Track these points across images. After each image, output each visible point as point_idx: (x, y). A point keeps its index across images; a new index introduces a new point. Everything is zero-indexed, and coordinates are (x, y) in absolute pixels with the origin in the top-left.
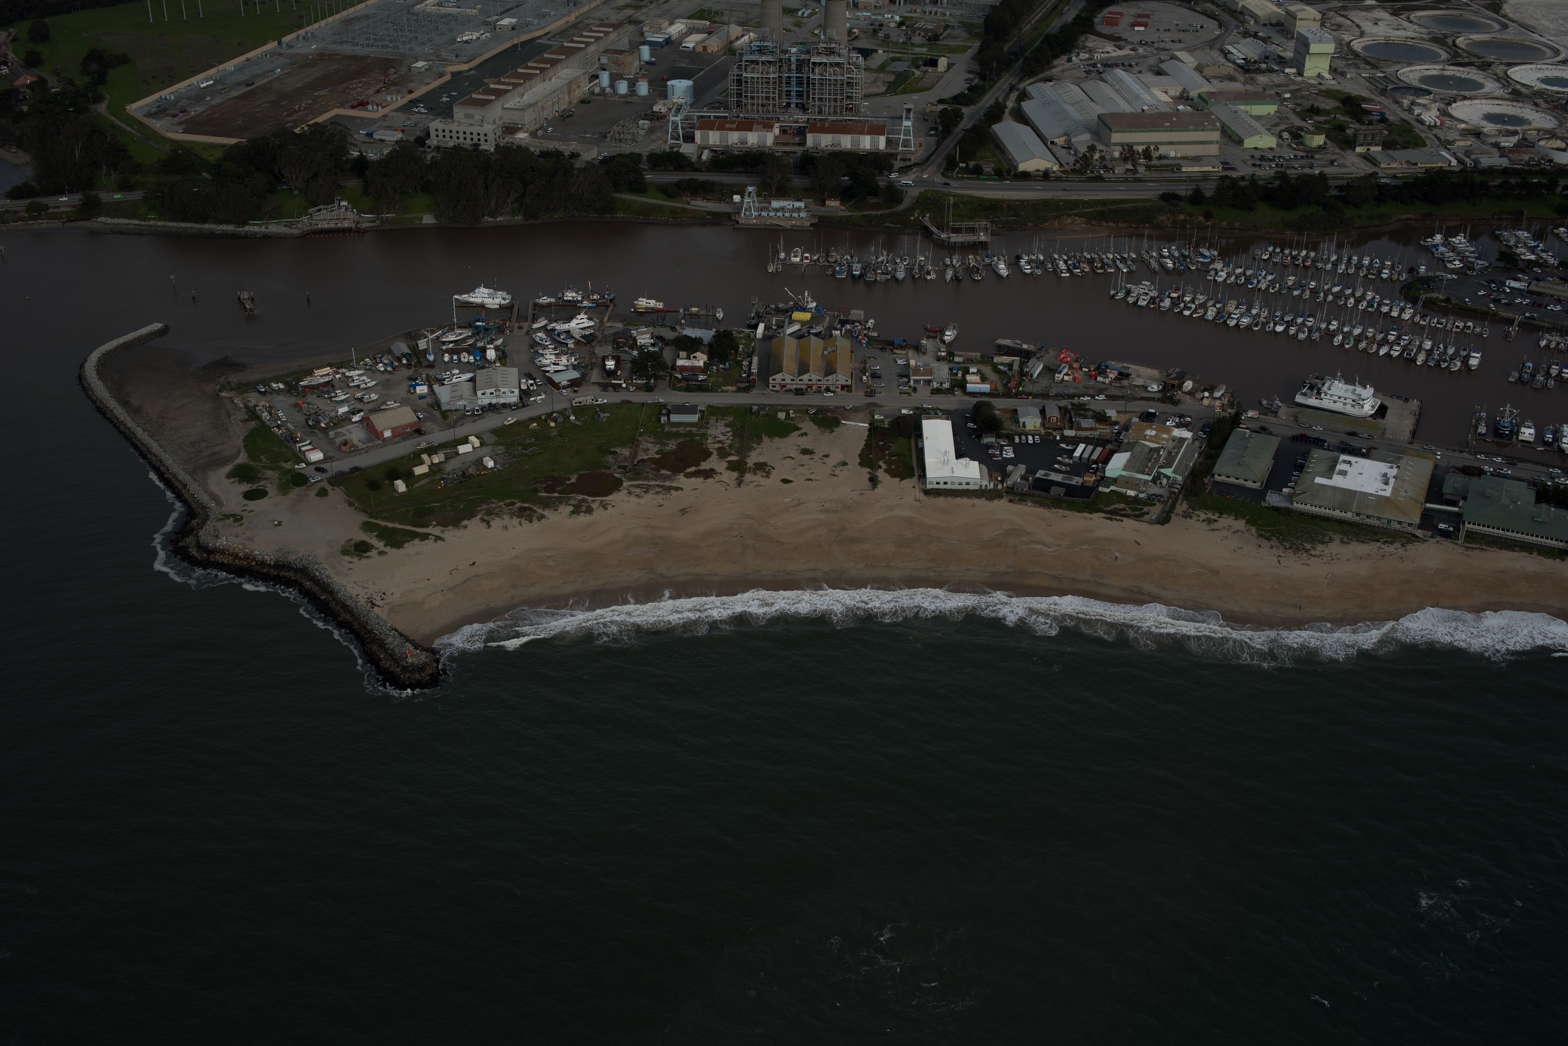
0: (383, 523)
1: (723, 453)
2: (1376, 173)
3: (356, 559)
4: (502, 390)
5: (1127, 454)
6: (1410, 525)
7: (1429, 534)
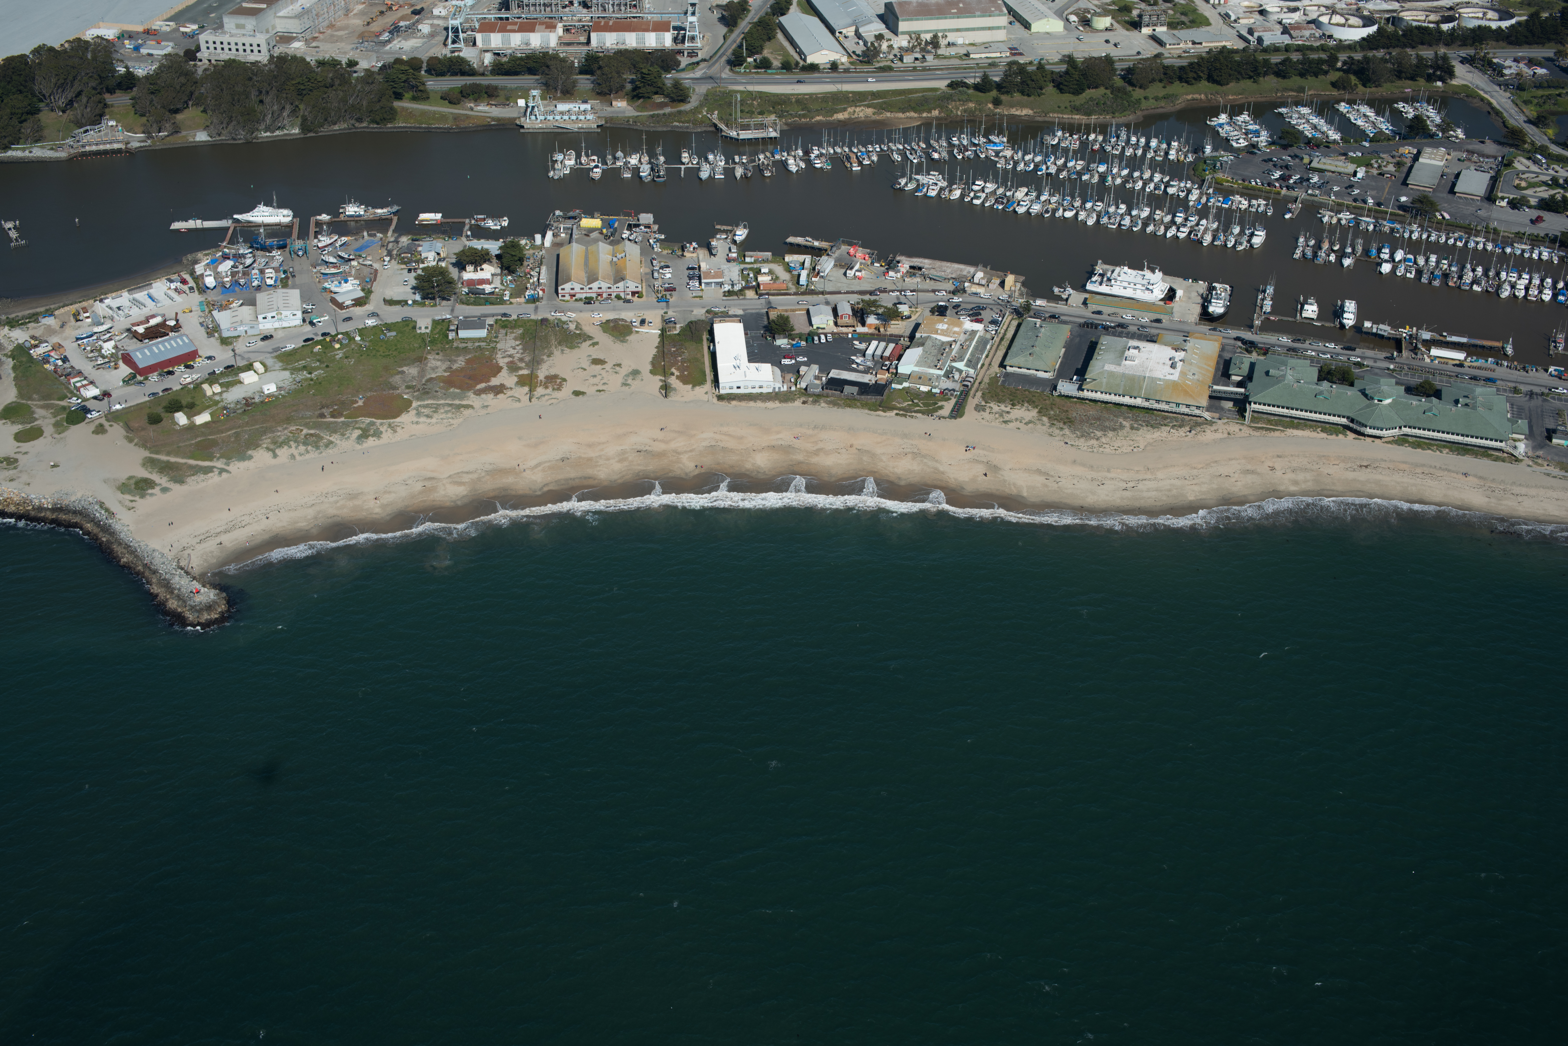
0: (165, 458)
1: (513, 368)
2: (1162, 54)
3: (137, 498)
4: (284, 313)
5: (920, 350)
6: (1198, 407)
7: (1217, 415)
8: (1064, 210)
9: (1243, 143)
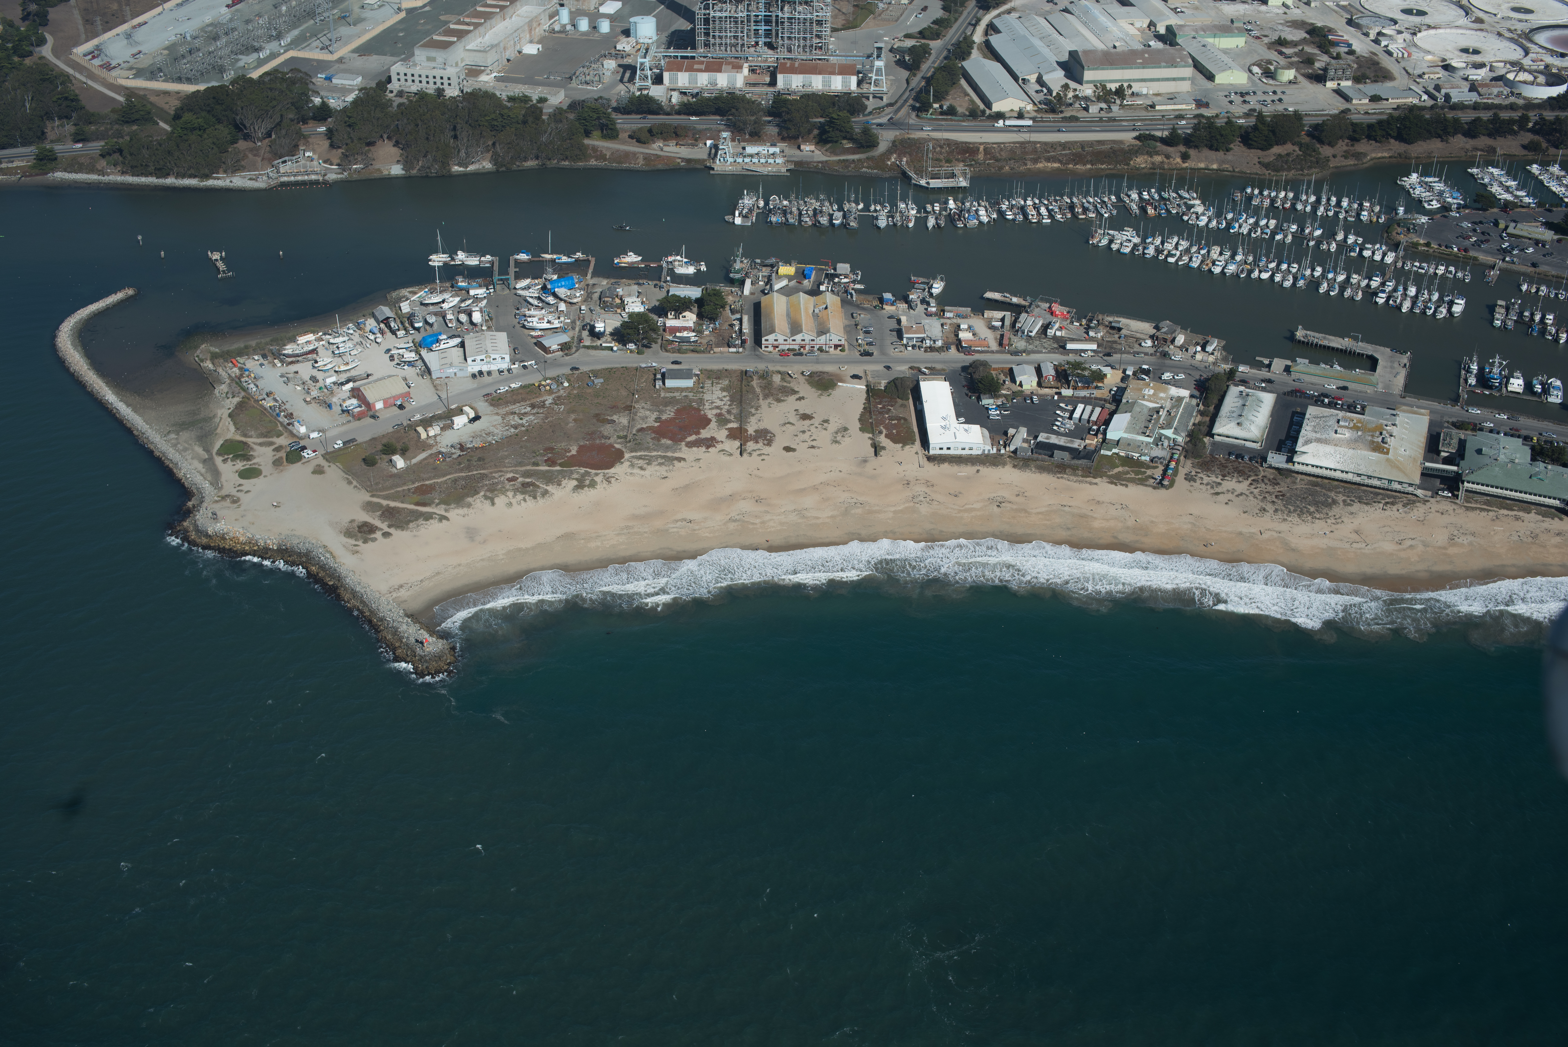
0: (385, 503)
1: (722, 420)
2: (1349, 110)
3: (360, 543)
4: (493, 356)
5: (1128, 415)
6: (1411, 485)
7: (1429, 493)
8: (1260, 272)
9: (1435, 205)
